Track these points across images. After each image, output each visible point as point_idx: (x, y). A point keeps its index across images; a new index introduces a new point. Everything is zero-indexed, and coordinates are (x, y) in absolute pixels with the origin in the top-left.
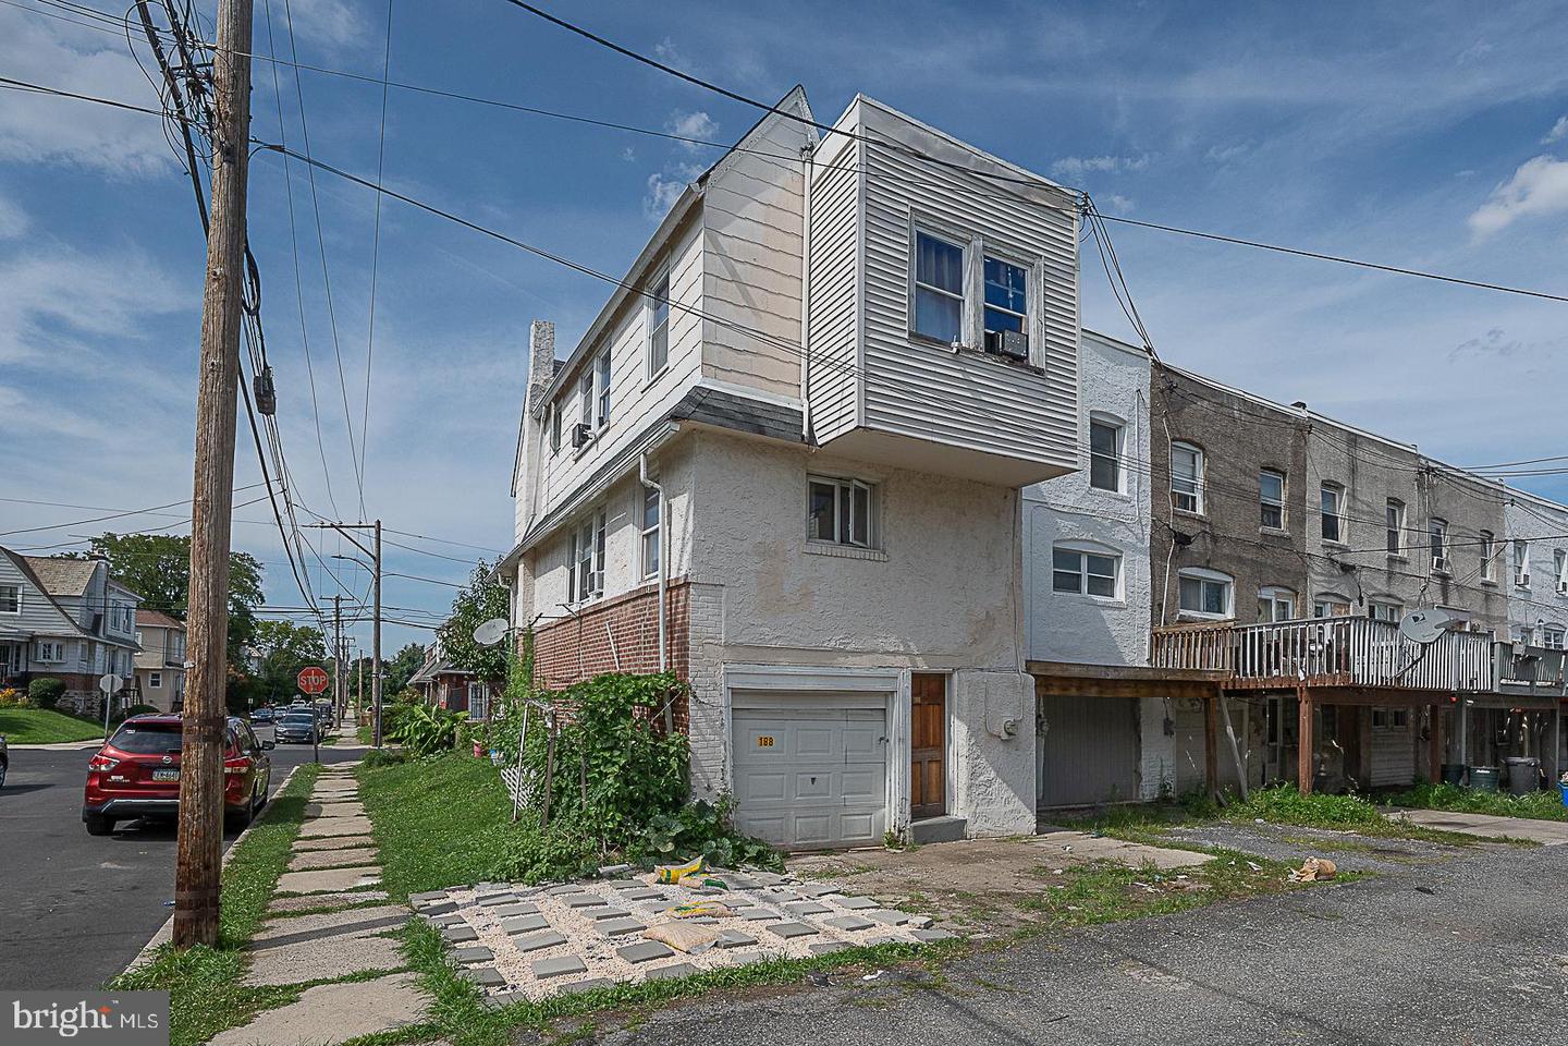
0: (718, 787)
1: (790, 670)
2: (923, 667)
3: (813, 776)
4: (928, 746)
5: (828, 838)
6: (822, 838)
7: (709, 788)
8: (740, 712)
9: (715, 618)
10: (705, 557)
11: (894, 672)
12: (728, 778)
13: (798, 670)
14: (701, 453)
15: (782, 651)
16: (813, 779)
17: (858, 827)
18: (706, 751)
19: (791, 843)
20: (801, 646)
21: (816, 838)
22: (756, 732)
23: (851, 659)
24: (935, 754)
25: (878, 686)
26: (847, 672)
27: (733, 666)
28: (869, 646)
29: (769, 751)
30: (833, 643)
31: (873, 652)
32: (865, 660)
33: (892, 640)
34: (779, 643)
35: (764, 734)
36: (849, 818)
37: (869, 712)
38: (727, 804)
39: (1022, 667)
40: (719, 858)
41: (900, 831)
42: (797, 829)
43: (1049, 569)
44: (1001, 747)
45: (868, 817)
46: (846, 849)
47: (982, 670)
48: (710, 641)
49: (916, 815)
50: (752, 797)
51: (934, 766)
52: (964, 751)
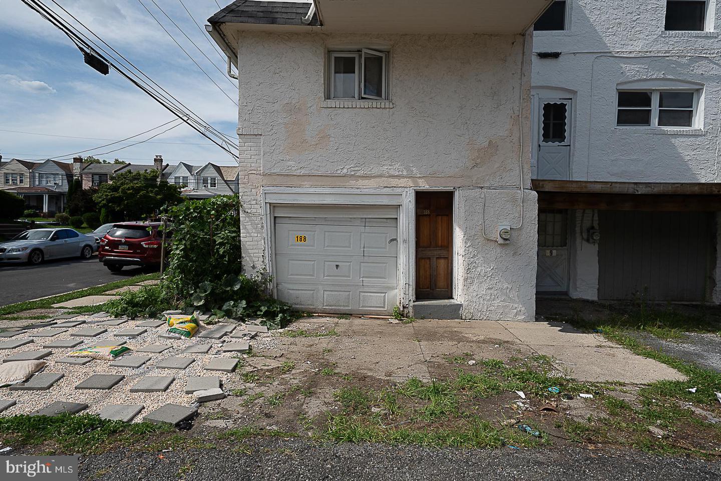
0: (260, 266)
1: (312, 190)
2: (425, 186)
3: (337, 264)
4: (437, 246)
5: (348, 306)
6: (344, 306)
7: (254, 267)
8: (281, 219)
9: (257, 157)
10: (247, 117)
11: (399, 190)
12: (267, 261)
13: (318, 190)
14: (242, 47)
15: (305, 177)
16: (337, 266)
17: (373, 301)
18: (252, 243)
19: (320, 307)
20: (320, 173)
21: (340, 306)
22: (295, 232)
23: (361, 182)
24: (444, 253)
25: (385, 201)
26: (358, 192)
27: (268, 188)
28: (375, 171)
29: (303, 245)
30: (345, 171)
31: (380, 176)
32: (373, 183)
33: (397, 166)
34: (303, 172)
35: (300, 234)
36: (366, 294)
37: (385, 220)
38: (266, 279)
39: (529, 184)
40: (232, 314)
41: (404, 307)
42: (324, 298)
43: (613, 107)
44: (499, 250)
45: (383, 295)
46: (360, 315)
47: (482, 188)
48: (253, 172)
49: (419, 296)
50: (291, 275)
51: (442, 262)
52: (462, 252)
